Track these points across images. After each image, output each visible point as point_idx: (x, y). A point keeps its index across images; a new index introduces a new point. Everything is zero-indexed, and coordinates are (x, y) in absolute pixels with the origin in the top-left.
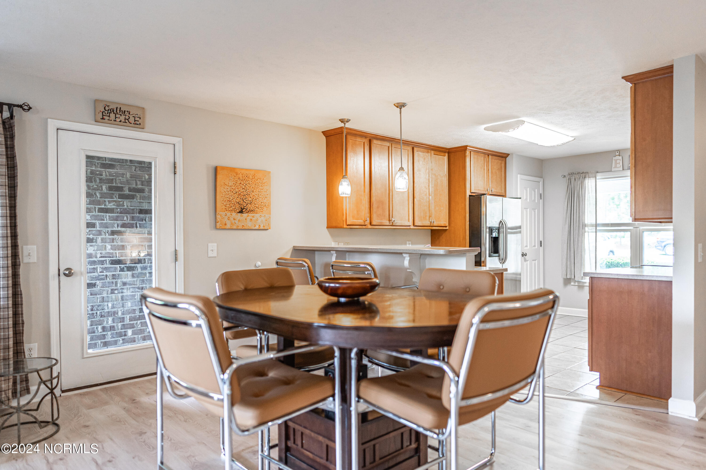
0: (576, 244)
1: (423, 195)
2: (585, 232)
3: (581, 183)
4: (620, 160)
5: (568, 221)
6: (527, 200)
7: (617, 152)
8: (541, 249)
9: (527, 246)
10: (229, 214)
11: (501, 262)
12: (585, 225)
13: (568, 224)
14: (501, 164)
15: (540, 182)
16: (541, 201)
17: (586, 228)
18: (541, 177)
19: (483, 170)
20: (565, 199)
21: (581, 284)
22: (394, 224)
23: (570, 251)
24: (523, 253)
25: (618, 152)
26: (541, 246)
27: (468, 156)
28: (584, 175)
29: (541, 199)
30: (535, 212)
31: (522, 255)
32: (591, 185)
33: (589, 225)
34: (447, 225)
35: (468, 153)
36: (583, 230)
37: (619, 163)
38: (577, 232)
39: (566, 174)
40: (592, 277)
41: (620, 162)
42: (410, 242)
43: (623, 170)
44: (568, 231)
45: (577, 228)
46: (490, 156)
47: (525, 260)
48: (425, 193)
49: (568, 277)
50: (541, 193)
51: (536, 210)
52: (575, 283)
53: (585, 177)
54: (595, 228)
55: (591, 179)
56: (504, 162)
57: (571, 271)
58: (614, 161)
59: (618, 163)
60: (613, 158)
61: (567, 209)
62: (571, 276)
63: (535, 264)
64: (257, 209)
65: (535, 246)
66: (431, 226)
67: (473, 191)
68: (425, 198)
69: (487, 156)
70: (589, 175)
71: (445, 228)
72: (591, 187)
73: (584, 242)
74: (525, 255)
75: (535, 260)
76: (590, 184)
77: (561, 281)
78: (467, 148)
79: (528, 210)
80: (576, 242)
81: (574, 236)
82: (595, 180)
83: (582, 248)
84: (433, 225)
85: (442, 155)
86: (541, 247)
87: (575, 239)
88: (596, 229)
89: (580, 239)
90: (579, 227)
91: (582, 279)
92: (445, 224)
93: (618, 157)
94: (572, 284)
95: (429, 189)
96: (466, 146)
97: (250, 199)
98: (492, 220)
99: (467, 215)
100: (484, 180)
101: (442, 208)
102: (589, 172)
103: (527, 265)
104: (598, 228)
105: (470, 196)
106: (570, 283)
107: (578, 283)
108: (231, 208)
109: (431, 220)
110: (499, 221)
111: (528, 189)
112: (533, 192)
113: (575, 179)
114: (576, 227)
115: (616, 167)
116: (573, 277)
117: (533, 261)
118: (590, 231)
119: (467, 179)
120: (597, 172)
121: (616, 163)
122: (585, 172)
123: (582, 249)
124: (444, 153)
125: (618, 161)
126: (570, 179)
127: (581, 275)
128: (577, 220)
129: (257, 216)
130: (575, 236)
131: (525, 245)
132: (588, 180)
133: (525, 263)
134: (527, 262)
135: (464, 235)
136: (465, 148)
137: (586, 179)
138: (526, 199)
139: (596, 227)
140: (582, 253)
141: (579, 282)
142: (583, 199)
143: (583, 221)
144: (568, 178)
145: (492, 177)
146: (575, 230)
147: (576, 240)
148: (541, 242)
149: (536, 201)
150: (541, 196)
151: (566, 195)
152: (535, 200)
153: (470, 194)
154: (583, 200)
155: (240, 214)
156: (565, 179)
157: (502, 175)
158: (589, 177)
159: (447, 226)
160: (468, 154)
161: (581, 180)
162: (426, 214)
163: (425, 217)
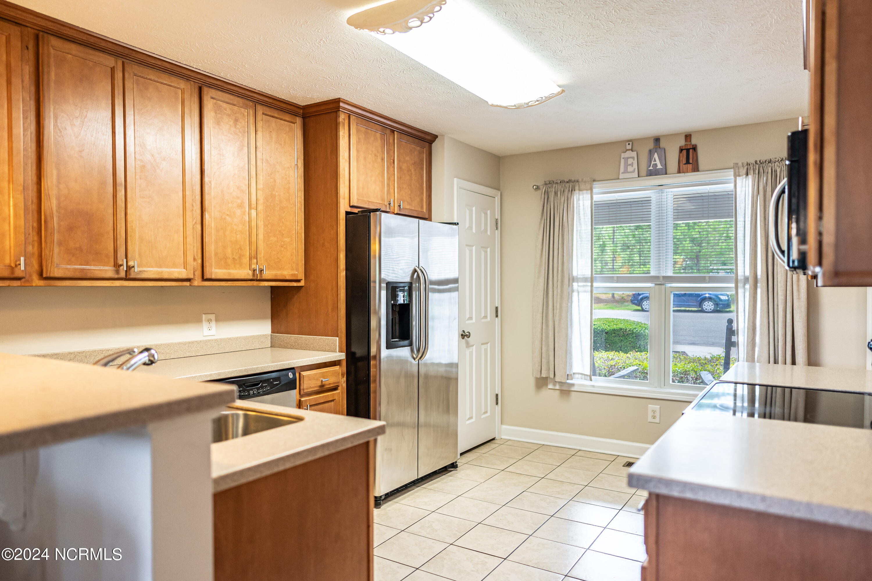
0: (557, 315)
1: (230, 205)
2: (573, 291)
3: (566, 200)
4: (633, 158)
5: (544, 272)
6: (472, 230)
7: (627, 143)
8: (497, 321)
9: (470, 318)
11: (415, 356)
12: (573, 279)
13: (543, 276)
14: (421, 153)
15: (496, 198)
16: (497, 233)
17: (575, 284)
18: (498, 189)
19: (379, 160)
20: (539, 230)
21: (564, 388)
22: (132, 276)
23: (547, 326)
24: (464, 331)
25: (631, 143)
26: (497, 316)
27: (344, 124)
28: (571, 184)
29: (497, 228)
30: (486, 252)
31: (462, 335)
32: (583, 205)
33: (580, 278)
34: (301, 275)
35: (342, 117)
36: (570, 288)
37: (632, 165)
38: (559, 291)
39: (540, 183)
40: (658, 497)
41: (633, 163)
42: (213, 317)
43: (638, 177)
44: (543, 290)
45: (559, 284)
46: (396, 132)
47: (468, 345)
48: (239, 201)
49: (544, 375)
50: (496, 218)
51: (489, 250)
52: (555, 385)
53: (573, 190)
54: (590, 284)
55: (583, 194)
56: (426, 151)
57: (548, 363)
58: (622, 161)
59: (630, 165)
60: (621, 155)
61: (542, 248)
62: (549, 373)
63: (486, 350)
65: (485, 317)
66: (257, 280)
67: (354, 203)
68: (238, 212)
69: (388, 132)
70: (580, 185)
71: (295, 284)
72: (584, 209)
73: (571, 311)
74: (466, 335)
75: (487, 343)
76: (581, 202)
77: (532, 383)
78: (339, 106)
79: (474, 248)
80: (558, 311)
81: (554, 298)
82: (590, 196)
83: (567, 321)
84: (261, 277)
85: (288, 119)
86: (497, 318)
87: (555, 304)
88: (592, 286)
89: (564, 305)
90: (562, 281)
91: (568, 379)
92: (292, 275)
93: (629, 154)
94: (550, 386)
95: (250, 194)
96: (337, 101)
98: (395, 267)
99: (341, 256)
100: (383, 182)
101: (287, 240)
102: (580, 180)
103: (471, 353)
104: (595, 285)
105: (347, 213)
106: (547, 385)
107: (560, 386)
109: (253, 266)
110: (412, 269)
111: (474, 208)
112: (483, 215)
113: (556, 193)
114: (558, 281)
115: (626, 172)
116: (552, 376)
117: (483, 346)
118: (581, 289)
119: (341, 176)
120: (594, 181)
121: (626, 165)
122: (573, 179)
123: (567, 324)
124: (294, 116)
125: (630, 161)
126: (547, 193)
127: (566, 373)
128: (560, 269)
130: (555, 300)
131: (468, 316)
132: (577, 195)
133: (468, 352)
134: (471, 348)
135: (336, 299)
136: (335, 105)
137: (575, 194)
138: (470, 228)
139: (592, 282)
140: (567, 330)
141: (561, 383)
142: (570, 229)
143: (570, 272)
144: (544, 190)
145: (399, 178)
146: (555, 288)
147: (558, 307)
148: (497, 308)
149: (489, 233)
150: (497, 224)
151: (540, 222)
152: (486, 230)
153: (349, 210)
154: (570, 232)
156: (539, 192)
157: (422, 177)
158: (580, 190)
159: (299, 278)
160: (344, 119)
161: (566, 194)
162: (240, 251)
163: (236, 258)
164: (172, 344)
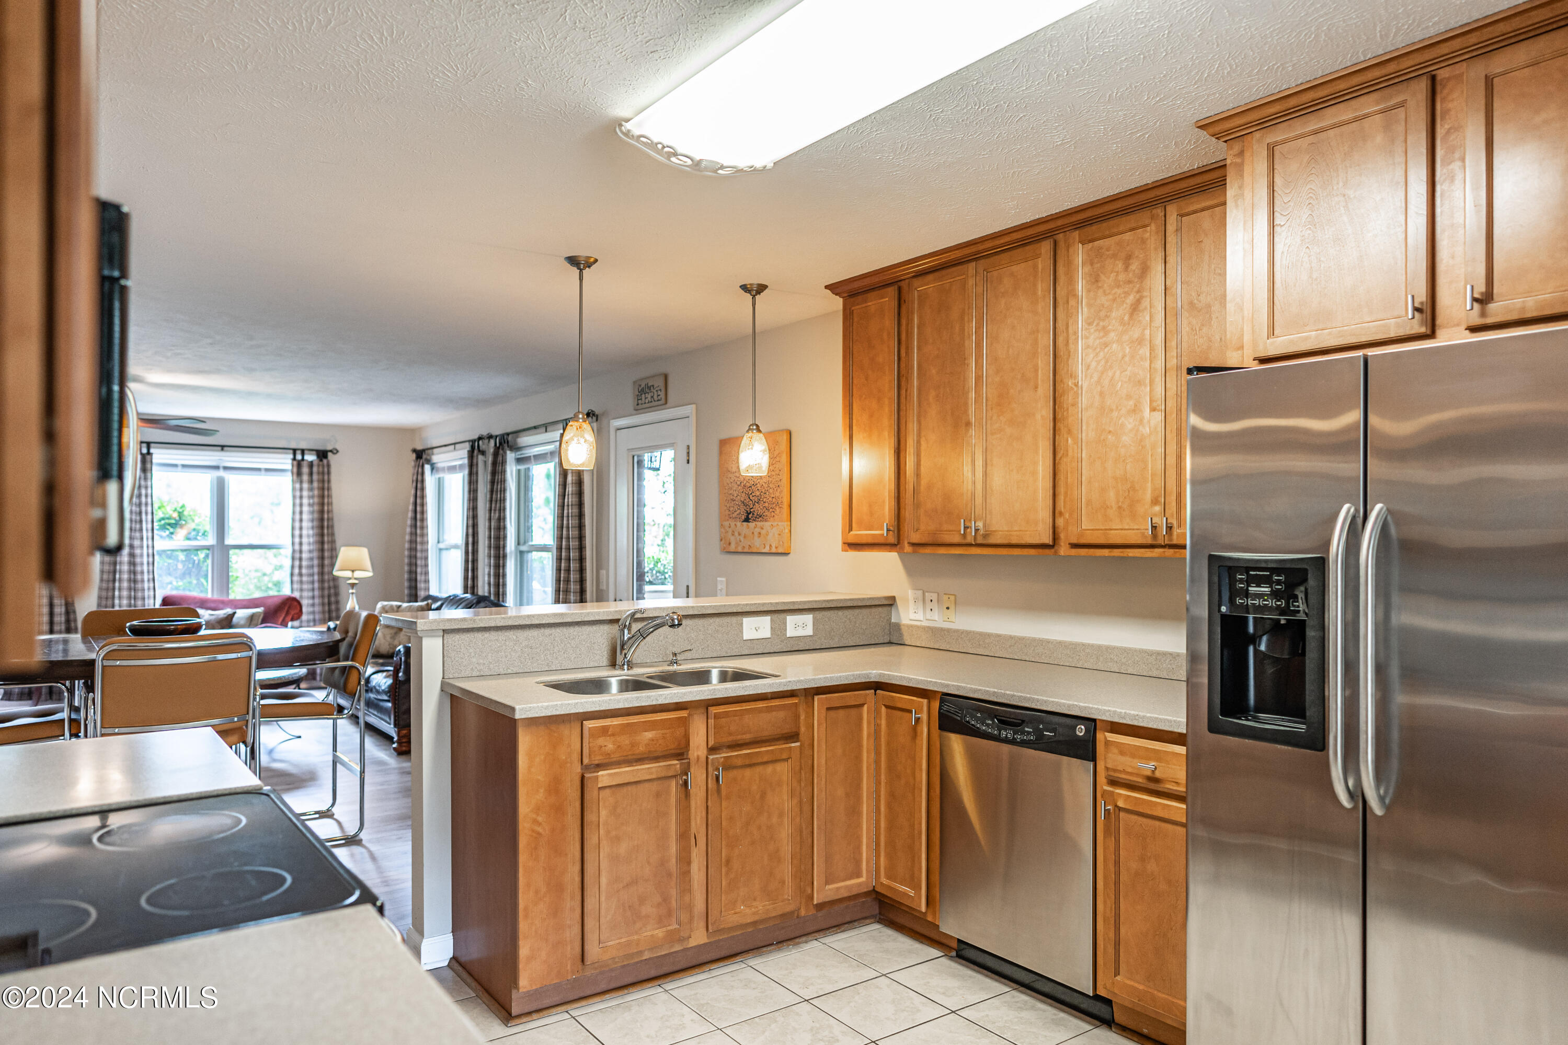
10: (733, 524)
48: (1131, 402)
64: (767, 513)
66: (1164, 547)
95: (1151, 382)
97: (758, 493)
108: (736, 514)
109: (1155, 520)
129: (767, 524)
155: (745, 524)
162: (1131, 492)
163: (1125, 506)
164: (1130, 649)
